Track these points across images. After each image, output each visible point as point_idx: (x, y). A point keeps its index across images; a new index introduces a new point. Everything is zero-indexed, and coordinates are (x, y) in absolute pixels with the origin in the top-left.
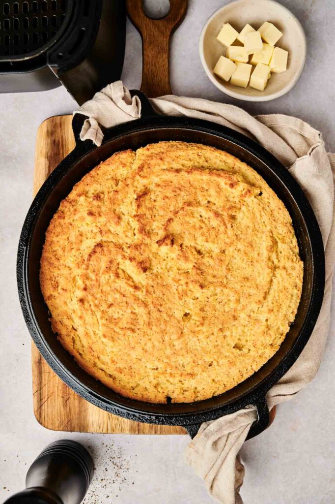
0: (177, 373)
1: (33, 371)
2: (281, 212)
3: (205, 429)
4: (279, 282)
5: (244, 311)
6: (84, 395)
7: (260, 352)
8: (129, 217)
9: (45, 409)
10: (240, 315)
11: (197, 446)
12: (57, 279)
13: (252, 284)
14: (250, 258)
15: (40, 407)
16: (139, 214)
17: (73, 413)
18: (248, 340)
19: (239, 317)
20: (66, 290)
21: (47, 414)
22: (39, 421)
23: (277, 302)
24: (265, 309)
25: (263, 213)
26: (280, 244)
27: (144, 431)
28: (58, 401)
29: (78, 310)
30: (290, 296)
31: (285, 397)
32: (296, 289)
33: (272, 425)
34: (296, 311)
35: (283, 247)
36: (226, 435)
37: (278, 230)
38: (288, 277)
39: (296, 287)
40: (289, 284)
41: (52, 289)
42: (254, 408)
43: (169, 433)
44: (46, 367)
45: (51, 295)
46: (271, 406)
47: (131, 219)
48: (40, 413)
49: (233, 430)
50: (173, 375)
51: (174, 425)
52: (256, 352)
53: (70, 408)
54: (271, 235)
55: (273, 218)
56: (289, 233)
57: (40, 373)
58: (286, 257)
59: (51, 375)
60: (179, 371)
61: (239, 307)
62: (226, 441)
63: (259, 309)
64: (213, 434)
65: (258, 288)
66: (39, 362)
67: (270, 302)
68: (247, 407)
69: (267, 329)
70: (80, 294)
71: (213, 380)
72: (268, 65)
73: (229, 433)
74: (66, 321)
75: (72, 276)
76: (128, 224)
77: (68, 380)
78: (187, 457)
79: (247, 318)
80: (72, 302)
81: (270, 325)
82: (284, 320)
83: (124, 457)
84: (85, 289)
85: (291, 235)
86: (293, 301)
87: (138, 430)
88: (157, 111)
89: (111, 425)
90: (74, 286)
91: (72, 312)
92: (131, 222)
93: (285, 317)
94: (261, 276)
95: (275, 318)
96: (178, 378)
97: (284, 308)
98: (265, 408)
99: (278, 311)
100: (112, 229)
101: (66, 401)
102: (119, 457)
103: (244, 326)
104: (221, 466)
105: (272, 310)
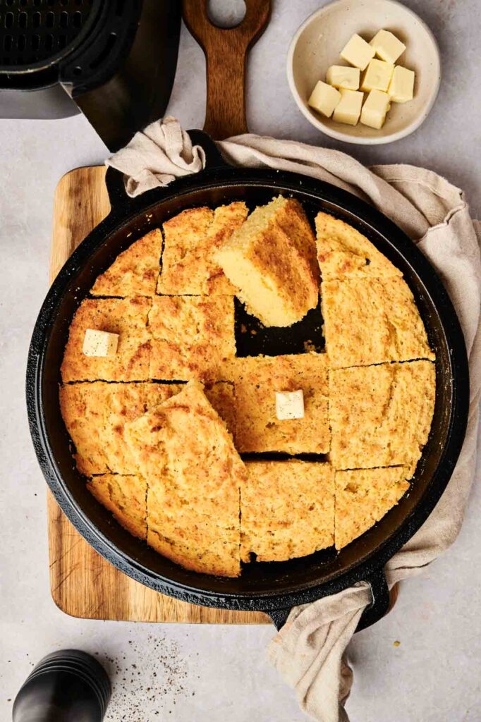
0: (264, 522)
1: (49, 533)
2: (396, 285)
3: (296, 617)
4: (402, 390)
5: (355, 434)
6: (124, 568)
7: (383, 494)
8: (192, 306)
9: (66, 588)
10: (351, 441)
11: (285, 640)
12: (84, 398)
13: (364, 395)
14: (359, 356)
15: (60, 585)
16: (206, 302)
17: (107, 593)
18: (365, 477)
19: (349, 443)
20: (97, 414)
21: (70, 595)
22: (58, 605)
23: (401, 418)
24: (385, 428)
25: (371, 290)
26: (399, 332)
27: (210, 619)
28: (86, 577)
29: (114, 442)
30: (419, 408)
31: (412, 569)
32: (427, 396)
33: (393, 610)
34: (429, 429)
35: (405, 335)
36: (327, 624)
37: (395, 312)
38: (414, 380)
39: (426, 394)
40: (417, 390)
41: (76, 412)
42: (367, 586)
43: (245, 621)
44: (69, 527)
45: (76, 421)
46: (391, 583)
47: (194, 309)
48: (60, 594)
49: (338, 617)
50: (258, 524)
51: (252, 610)
52: (377, 495)
53: (102, 586)
54: (386, 320)
55: (386, 296)
56: (411, 315)
57: (60, 536)
58: (409, 349)
59: (76, 539)
60: (266, 519)
61: (348, 429)
62: (328, 633)
63: (377, 430)
64: (308, 623)
65: (373, 400)
66: (59, 520)
67: (392, 418)
68: (357, 584)
69: (390, 458)
70: (116, 419)
71: (316, 529)
72: (387, 92)
73: (332, 622)
74: (97, 459)
75: (106, 393)
76: (190, 315)
77: (100, 546)
78: (271, 656)
79: (361, 444)
80: (106, 432)
81: (394, 451)
82: (413, 442)
83: (180, 656)
84: (124, 413)
85: (415, 317)
86: (425, 415)
87: (201, 617)
88: (228, 161)
89: (162, 611)
90: (109, 409)
91: (106, 445)
92: (194, 313)
93: (415, 438)
94: (377, 383)
95: (400, 441)
96: (265, 528)
97: (412, 426)
98: (382, 586)
99: (404, 430)
100: (166, 322)
101: (97, 575)
102: (173, 655)
103: (357, 456)
104: (320, 669)
105: (396, 430)
